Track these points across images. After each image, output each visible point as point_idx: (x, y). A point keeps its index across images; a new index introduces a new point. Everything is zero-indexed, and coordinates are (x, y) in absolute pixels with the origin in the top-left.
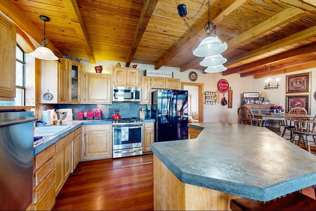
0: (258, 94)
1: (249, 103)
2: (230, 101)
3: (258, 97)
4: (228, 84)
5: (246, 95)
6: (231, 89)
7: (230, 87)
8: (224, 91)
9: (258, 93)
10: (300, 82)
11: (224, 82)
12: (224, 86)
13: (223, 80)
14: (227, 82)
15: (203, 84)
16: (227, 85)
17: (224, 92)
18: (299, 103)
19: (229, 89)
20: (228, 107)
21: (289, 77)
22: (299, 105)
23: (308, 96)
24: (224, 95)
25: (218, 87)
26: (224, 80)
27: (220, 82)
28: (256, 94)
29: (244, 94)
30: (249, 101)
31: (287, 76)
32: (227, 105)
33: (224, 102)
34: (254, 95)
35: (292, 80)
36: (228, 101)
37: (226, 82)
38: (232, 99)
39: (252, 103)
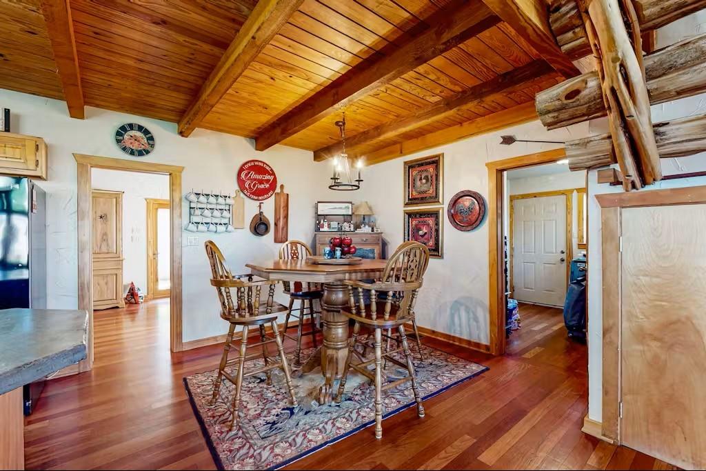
0: (350, 205)
1: (326, 229)
2: (281, 223)
3: (350, 213)
4: (273, 174)
5: (323, 209)
6: (285, 191)
7: (282, 187)
8: (259, 194)
9: (351, 203)
10: (426, 178)
11: (259, 168)
12: (261, 182)
13: (256, 163)
14: (272, 170)
15: (182, 169)
16: (271, 178)
17: (260, 198)
18: (425, 230)
19: (278, 190)
20: (276, 241)
21: (410, 166)
22: (426, 233)
23: (438, 211)
24: (260, 207)
25: (241, 182)
26: (260, 164)
27: (247, 166)
28: (347, 205)
29: (319, 204)
30: (326, 224)
31: (405, 163)
32: (271, 234)
33: (259, 226)
34: (341, 208)
35: (414, 172)
36: (276, 224)
37: (267, 168)
38: (286, 217)
39: (333, 228)
